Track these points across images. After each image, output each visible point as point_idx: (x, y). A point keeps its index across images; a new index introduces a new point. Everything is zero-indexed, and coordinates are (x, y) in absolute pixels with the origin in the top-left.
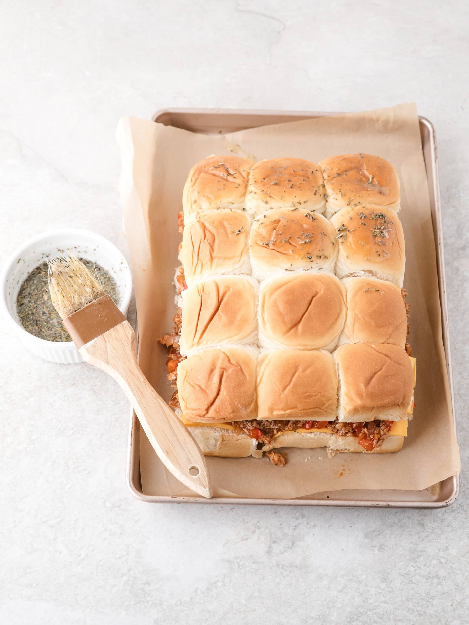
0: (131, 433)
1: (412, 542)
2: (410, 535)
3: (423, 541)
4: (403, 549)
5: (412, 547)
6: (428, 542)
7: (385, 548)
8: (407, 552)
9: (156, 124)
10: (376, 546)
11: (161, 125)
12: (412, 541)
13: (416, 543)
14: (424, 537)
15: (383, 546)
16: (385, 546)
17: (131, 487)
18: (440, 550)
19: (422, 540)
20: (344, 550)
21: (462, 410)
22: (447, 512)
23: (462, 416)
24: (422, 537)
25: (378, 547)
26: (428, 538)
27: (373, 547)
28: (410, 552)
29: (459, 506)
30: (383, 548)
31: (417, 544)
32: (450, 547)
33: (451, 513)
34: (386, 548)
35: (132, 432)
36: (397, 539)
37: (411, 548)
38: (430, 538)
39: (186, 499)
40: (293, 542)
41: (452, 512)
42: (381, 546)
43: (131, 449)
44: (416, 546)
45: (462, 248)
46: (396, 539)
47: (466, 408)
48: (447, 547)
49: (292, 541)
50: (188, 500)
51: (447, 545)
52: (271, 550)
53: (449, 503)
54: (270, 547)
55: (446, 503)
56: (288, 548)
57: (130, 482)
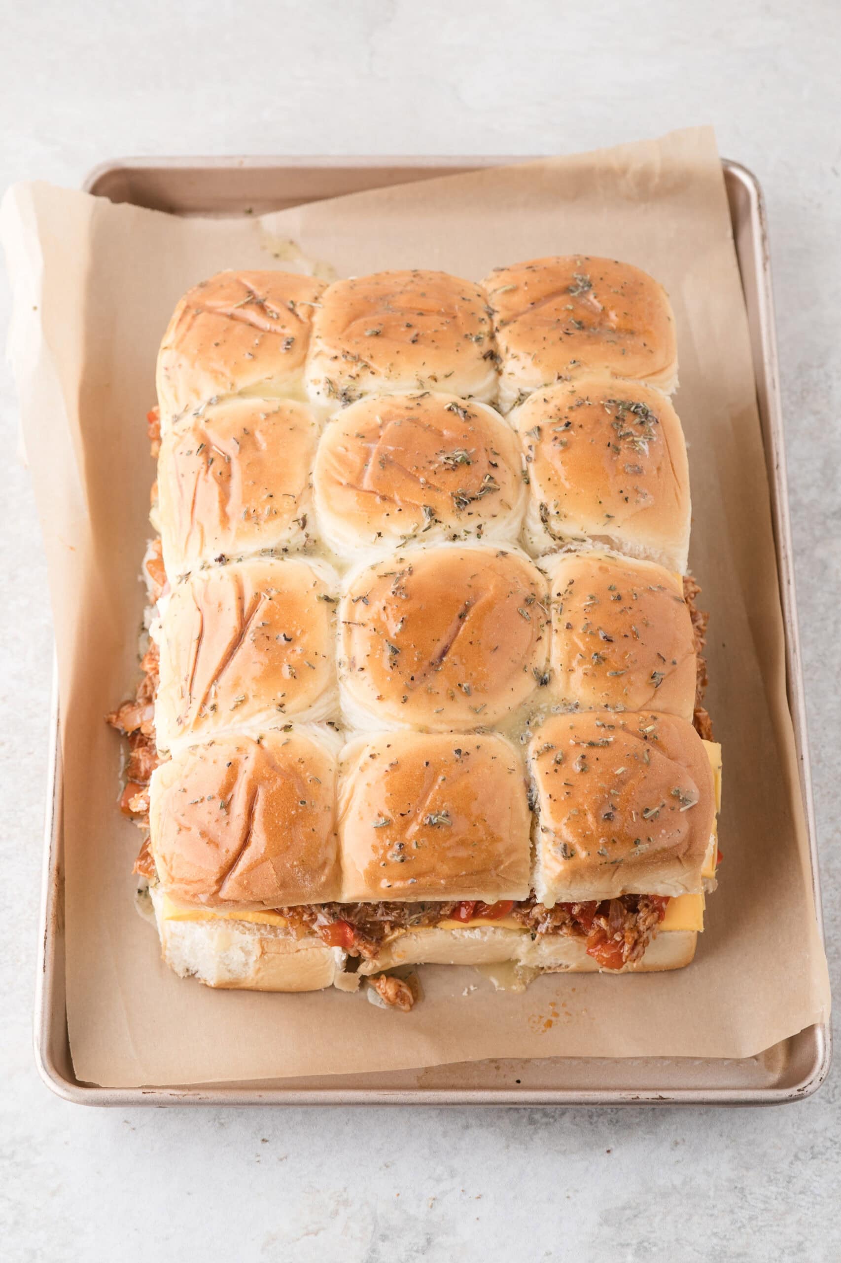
0: (43, 940)
1: (715, 1234)
2: (711, 1215)
3: (743, 1230)
4: (694, 1250)
5: (717, 1245)
6: (755, 1232)
7: (650, 1248)
8: (704, 1257)
9: (93, 199)
10: (628, 1245)
11: (105, 201)
12: (715, 1230)
13: (725, 1236)
14: (744, 1220)
15: (646, 1244)
16: (649, 1244)
17: (45, 1068)
18: (783, 1251)
19: (740, 1228)
20: (551, 1254)
22: (800, 1160)
24: (741, 1222)
25: (635, 1247)
26: (754, 1222)
27: (622, 1245)
28: (711, 1257)
29: (829, 1144)
30: (645, 1248)
31: (728, 1237)
32: (808, 1244)
33: (810, 1160)
34: (654, 1249)
35: (46, 938)
36: (680, 1226)
37: (713, 1248)
38: (760, 1224)
39: (178, 1095)
40: (428, 1236)
41: (813, 1158)
42: (641, 1243)
43: (45, 978)
44: (725, 1242)
46: (676, 1227)
48: (800, 1244)
49: (428, 1234)
50: (181, 1097)
51: (801, 1238)
52: (377, 1256)
53: (806, 1090)
54: (374, 1251)
55: (799, 1090)
56: (417, 1251)
57: (42, 1058)
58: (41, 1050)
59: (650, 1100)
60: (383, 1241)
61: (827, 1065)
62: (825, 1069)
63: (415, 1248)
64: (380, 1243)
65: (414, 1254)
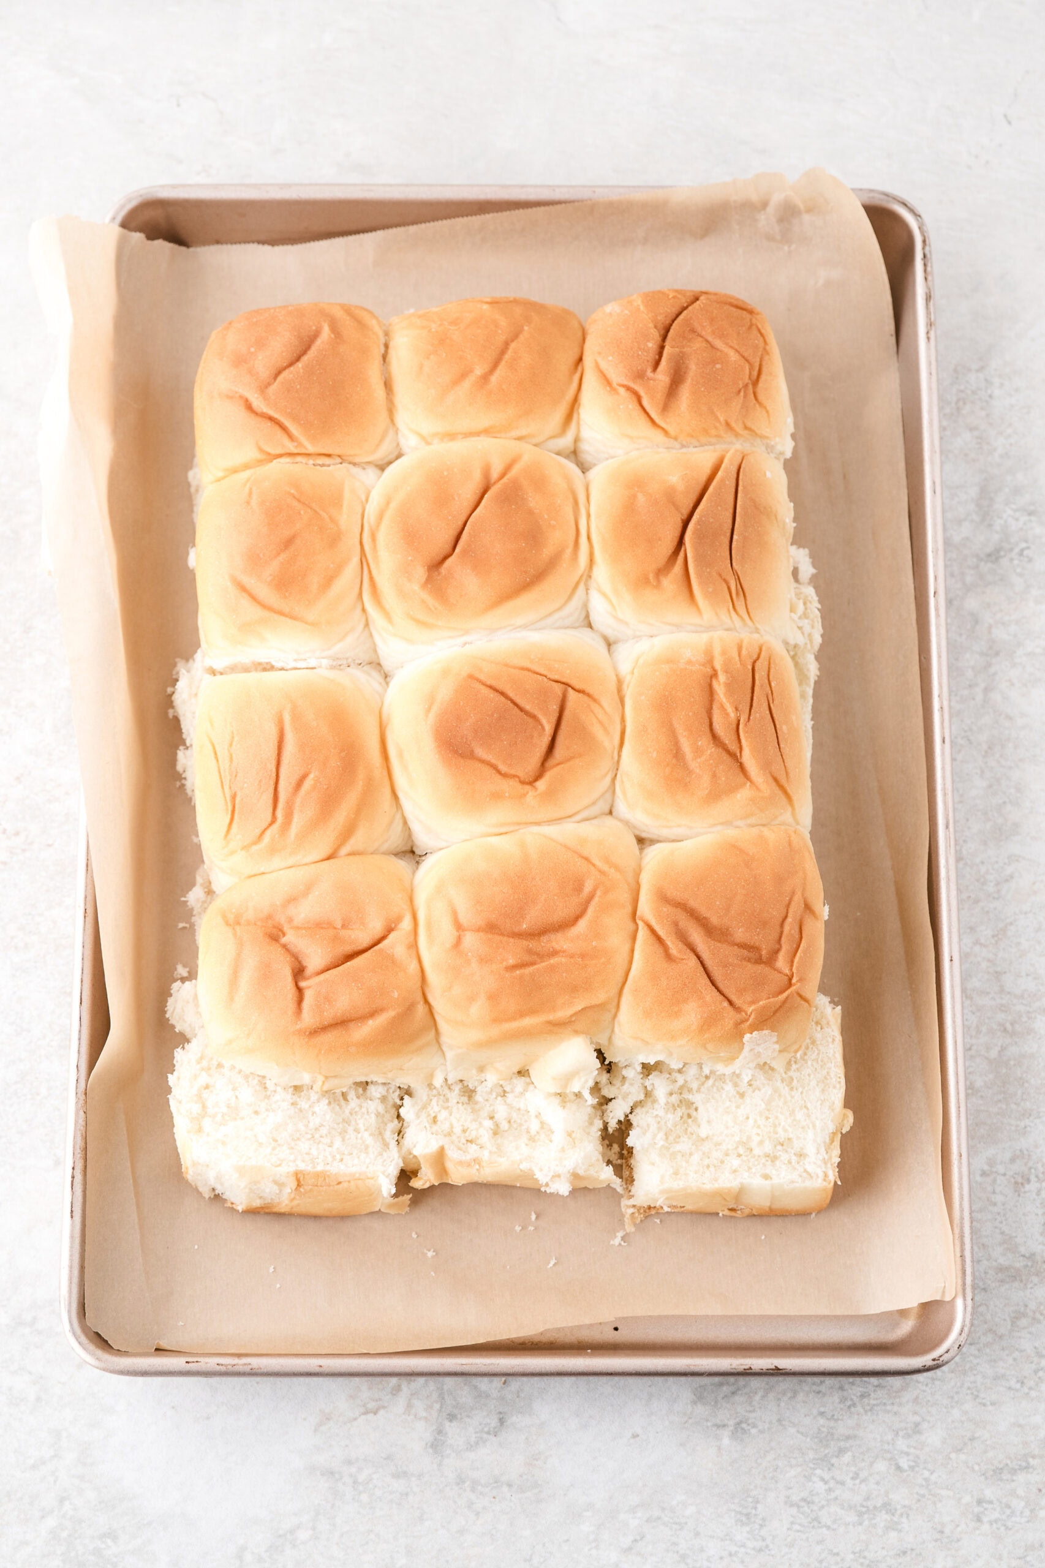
0: (70, 1179)
1: (822, 1414)
2: (819, 1392)
3: (853, 1409)
4: (798, 1432)
5: (823, 1426)
6: (866, 1412)
7: (749, 1430)
8: (808, 1440)
10: (724, 1426)
12: (822, 1409)
13: (833, 1416)
14: (854, 1398)
15: (744, 1426)
16: (748, 1425)
18: (897, 1433)
19: (849, 1407)
20: (638, 1436)
21: (971, 1037)
23: (972, 1052)
24: (852, 1400)
25: (731, 1428)
26: (866, 1400)
27: (718, 1426)
28: (816, 1440)
30: (744, 1431)
31: (835, 1417)
32: (925, 1426)
34: (754, 1431)
36: (782, 1404)
37: (819, 1430)
38: (872, 1402)
39: (226, 1366)
40: (501, 1416)
42: (739, 1423)
43: (73, 1226)
44: (832, 1424)
45: (989, 555)
46: (779, 1405)
47: (984, 1029)
48: (917, 1425)
49: (500, 1413)
50: (230, 1367)
51: (917, 1419)
52: (443, 1438)
53: (941, 1359)
54: (440, 1432)
55: (934, 1360)
56: (488, 1433)
57: (70, 1322)
58: (69, 1312)
59: (764, 1371)
60: (451, 1421)
61: (966, 1330)
62: (964, 1335)
63: (486, 1429)
64: (447, 1424)
65: (485, 1436)
